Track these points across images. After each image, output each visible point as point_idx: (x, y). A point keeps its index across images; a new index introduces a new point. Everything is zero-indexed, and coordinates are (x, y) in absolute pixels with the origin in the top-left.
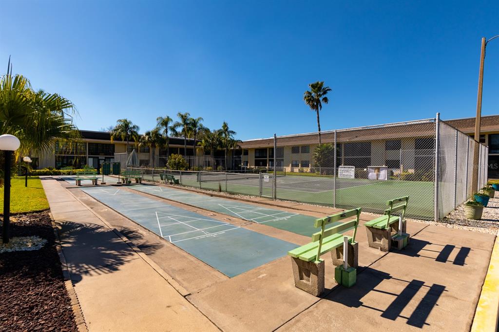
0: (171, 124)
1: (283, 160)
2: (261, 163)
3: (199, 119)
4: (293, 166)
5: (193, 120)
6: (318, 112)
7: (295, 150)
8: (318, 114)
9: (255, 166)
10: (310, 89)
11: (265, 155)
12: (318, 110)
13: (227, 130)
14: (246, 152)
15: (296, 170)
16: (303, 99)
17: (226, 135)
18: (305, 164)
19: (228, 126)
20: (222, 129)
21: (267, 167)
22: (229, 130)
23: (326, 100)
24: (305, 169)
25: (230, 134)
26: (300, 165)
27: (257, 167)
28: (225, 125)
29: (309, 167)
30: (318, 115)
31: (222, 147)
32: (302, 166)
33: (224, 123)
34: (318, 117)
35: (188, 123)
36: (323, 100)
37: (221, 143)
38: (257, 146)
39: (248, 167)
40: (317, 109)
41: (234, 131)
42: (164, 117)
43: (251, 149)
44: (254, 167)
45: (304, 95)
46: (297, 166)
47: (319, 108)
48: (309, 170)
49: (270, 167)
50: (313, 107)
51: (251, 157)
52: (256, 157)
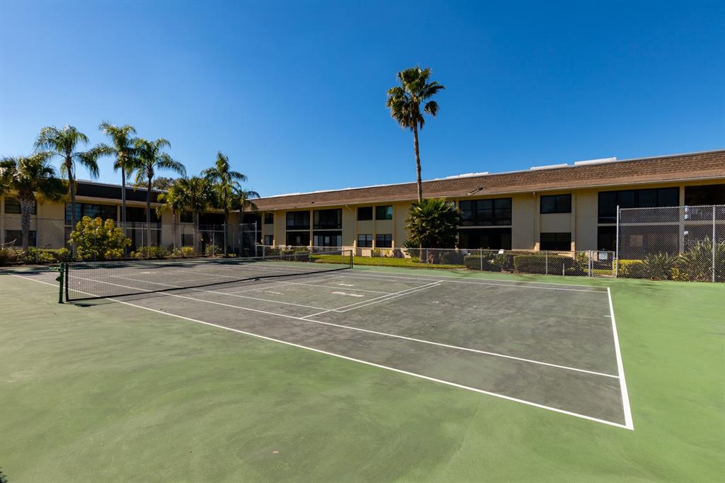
0: (80, 147)
1: (340, 233)
2: (298, 239)
3: (159, 143)
4: (359, 245)
5: (146, 143)
6: (416, 133)
7: (364, 213)
8: (416, 136)
9: (287, 245)
10: (399, 83)
11: (305, 224)
12: (416, 129)
13: (225, 170)
14: (270, 218)
15: (366, 252)
16: (387, 104)
17: (223, 179)
18: (383, 242)
19: (229, 163)
20: (216, 167)
21: (310, 247)
22: (230, 170)
23: (432, 107)
24: (384, 251)
25: (234, 179)
26: (373, 242)
27: (290, 246)
28: (222, 161)
29: (391, 247)
30: (417, 139)
31: (215, 205)
32: (379, 245)
33: (220, 155)
34: (417, 144)
35: (132, 149)
36: (427, 107)
37: (213, 198)
38: (291, 206)
39: (273, 247)
40: (415, 125)
41: (241, 173)
42: (63, 127)
43: (279, 212)
44: (284, 246)
45: (388, 95)
46: (367, 244)
47: (419, 124)
48: (391, 253)
49: (316, 247)
50: (406, 120)
51: (279, 228)
52: (288, 227)
